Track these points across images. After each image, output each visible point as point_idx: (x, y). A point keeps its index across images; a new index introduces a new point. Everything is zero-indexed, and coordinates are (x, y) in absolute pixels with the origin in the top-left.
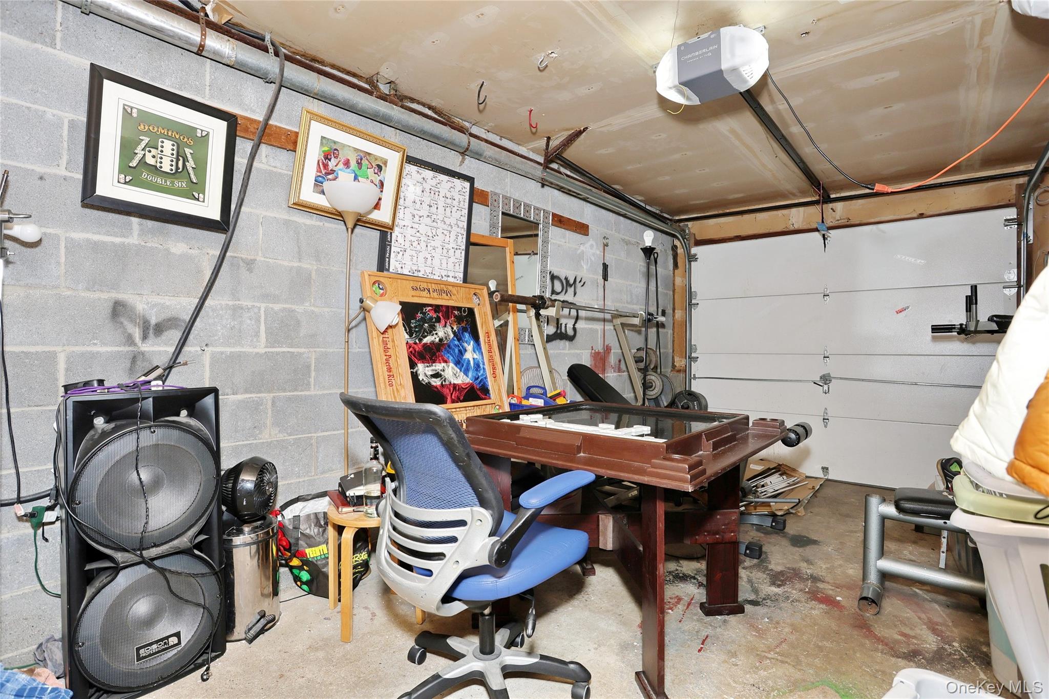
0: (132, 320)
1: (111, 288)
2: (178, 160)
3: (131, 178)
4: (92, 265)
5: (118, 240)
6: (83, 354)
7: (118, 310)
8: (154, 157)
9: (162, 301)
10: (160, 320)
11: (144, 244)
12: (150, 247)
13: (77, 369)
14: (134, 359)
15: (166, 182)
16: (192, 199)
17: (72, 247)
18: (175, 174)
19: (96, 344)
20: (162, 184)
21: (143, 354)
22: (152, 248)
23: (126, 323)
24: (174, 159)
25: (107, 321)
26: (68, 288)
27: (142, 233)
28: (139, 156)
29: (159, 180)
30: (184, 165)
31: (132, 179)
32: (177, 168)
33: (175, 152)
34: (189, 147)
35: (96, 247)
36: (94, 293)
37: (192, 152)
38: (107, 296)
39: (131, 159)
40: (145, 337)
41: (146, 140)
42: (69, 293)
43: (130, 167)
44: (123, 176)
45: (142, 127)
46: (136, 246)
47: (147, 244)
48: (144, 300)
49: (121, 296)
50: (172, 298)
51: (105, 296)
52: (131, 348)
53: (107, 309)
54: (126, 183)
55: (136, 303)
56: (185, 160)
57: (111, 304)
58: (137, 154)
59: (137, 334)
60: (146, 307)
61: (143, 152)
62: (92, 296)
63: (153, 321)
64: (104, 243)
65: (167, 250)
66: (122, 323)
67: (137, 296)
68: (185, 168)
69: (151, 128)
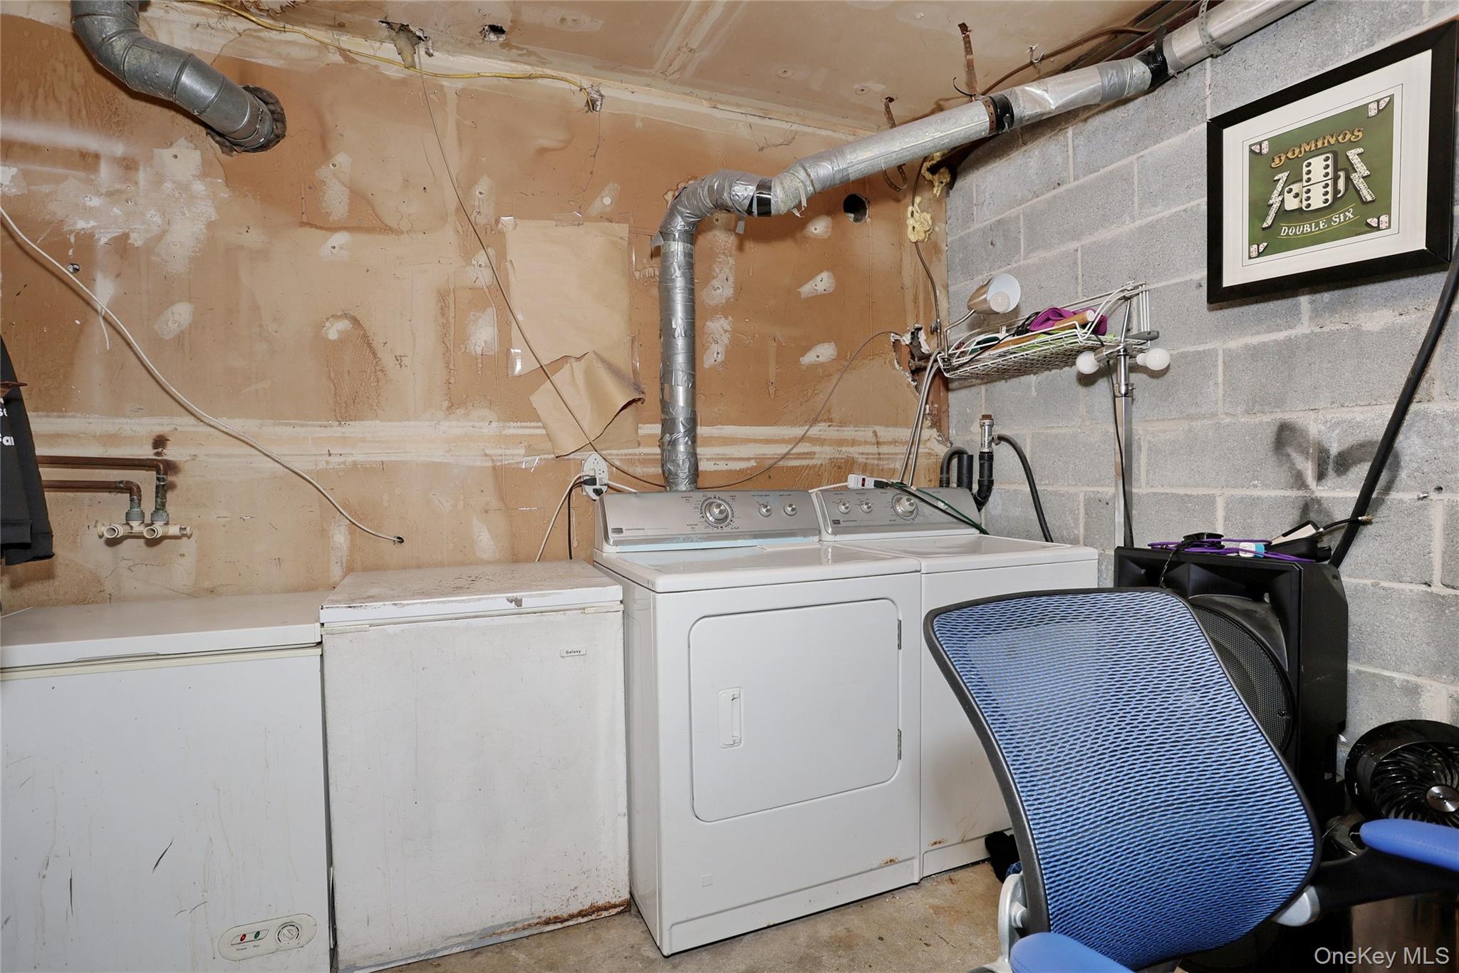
0: (1304, 451)
1: (1275, 407)
2: (1336, 179)
3: (1265, 244)
4: (1252, 378)
5: (1281, 336)
6: (1242, 499)
7: (1285, 437)
8: (1297, 195)
9: (1349, 416)
10: (1346, 446)
11: (1319, 330)
12: (1328, 333)
13: (1236, 519)
14: (1306, 508)
15: (1317, 225)
16: (1366, 232)
17: (1231, 358)
18: (1336, 203)
19: (1255, 486)
20: (1311, 232)
21: (1318, 501)
22: (1332, 333)
23: (1294, 454)
24: (1329, 182)
25: (1270, 453)
26: (1227, 414)
27: (1316, 314)
28: (1276, 206)
29: (1307, 228)
30: (1348, 180)
31: (1267, 246)
32: (1336, 191)
33: (1330, 170)
34: (1353, 145)
35: (1255, 353)
36: (1255, 416)
37: (1360, 150)
38: (1268, 420)
39: (1264, 220)
40: (1321, 476)
41: (1284, 176)
42: (1228, 420)
43: (1264, 229)
44: (1256, 246)
45: (1277, 160)
46: (1306, 336)
47: (1323, 329)
48: (1321, 417)
49: (1288, 416)
50: (1366, 408)
51: (1267, 418)
52: (1301, 493)
53: (1269, 435)
54: (1260, 254)
55: (1309, 424)
56: (1350, 169)
57: (1275, 428)
58: (1272, 205)
59: (1309, 469)
60: (1323, 428)
61: (1280, 198)
62: (1253, 420)
63: (1334, 450)
64: (1264, 344)
65: (1357, 330)
66: (1289, 455)
67: (1311, 413)
68: (1351, 186)
69: (1290, 155)
